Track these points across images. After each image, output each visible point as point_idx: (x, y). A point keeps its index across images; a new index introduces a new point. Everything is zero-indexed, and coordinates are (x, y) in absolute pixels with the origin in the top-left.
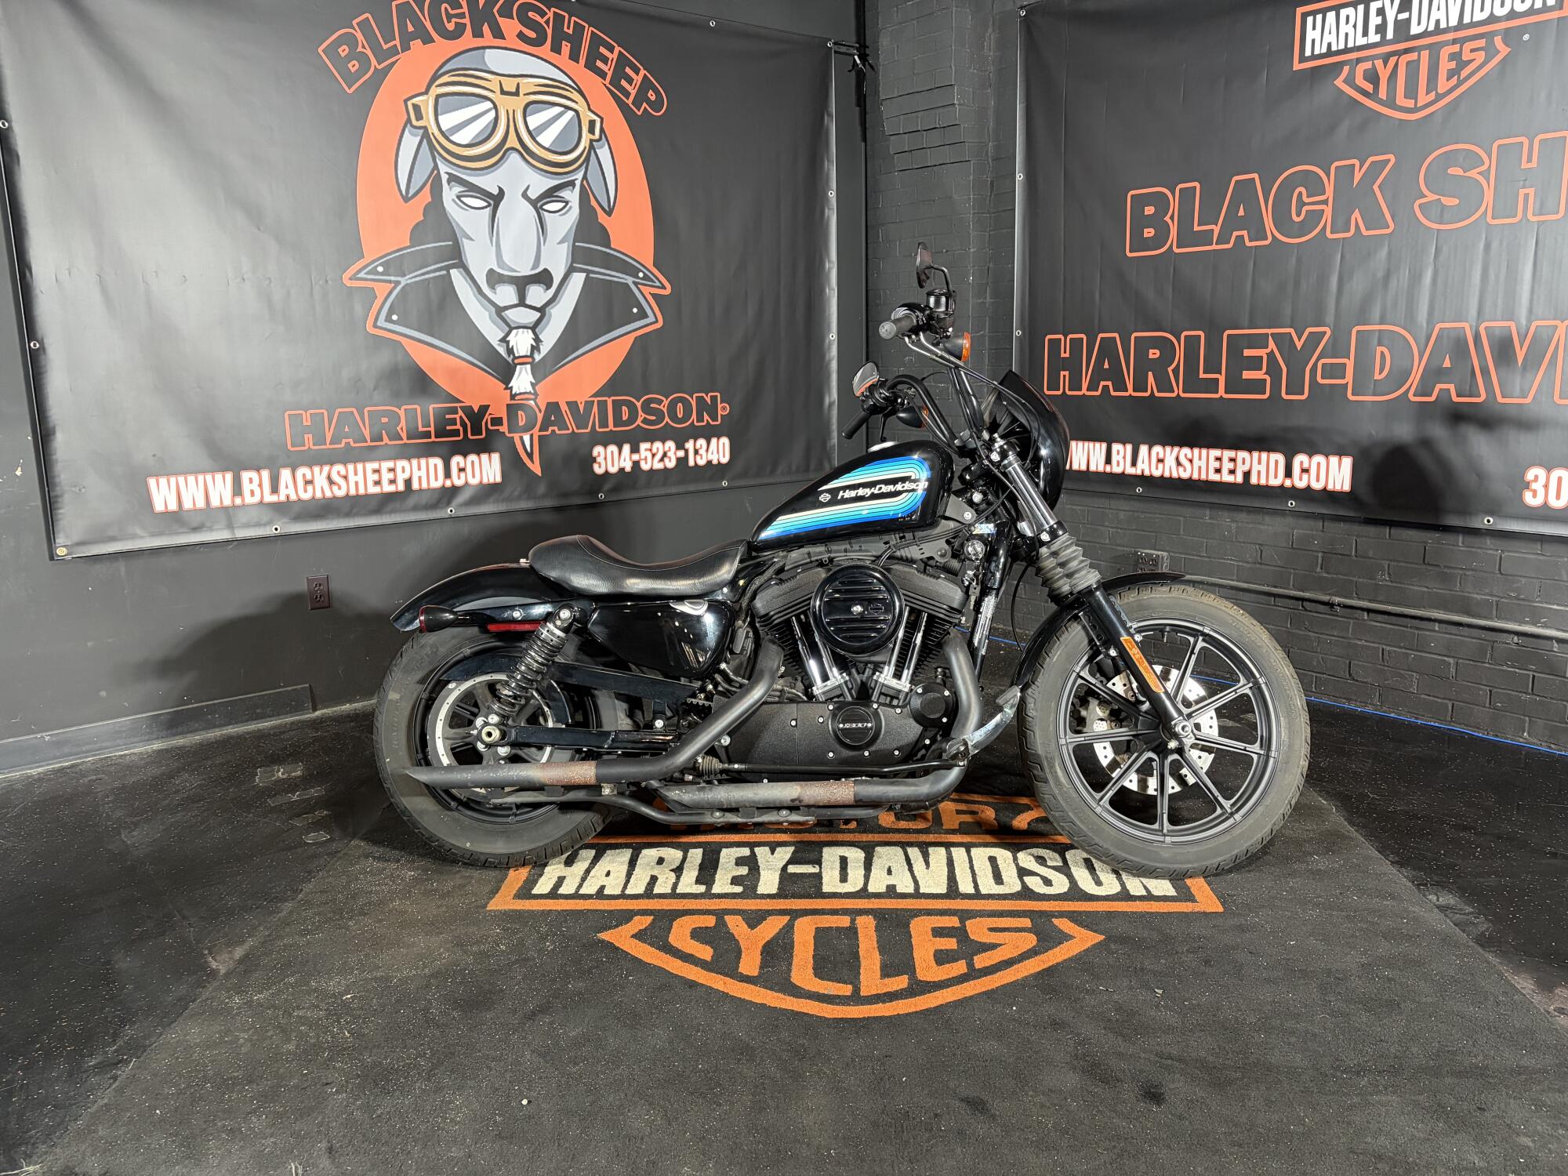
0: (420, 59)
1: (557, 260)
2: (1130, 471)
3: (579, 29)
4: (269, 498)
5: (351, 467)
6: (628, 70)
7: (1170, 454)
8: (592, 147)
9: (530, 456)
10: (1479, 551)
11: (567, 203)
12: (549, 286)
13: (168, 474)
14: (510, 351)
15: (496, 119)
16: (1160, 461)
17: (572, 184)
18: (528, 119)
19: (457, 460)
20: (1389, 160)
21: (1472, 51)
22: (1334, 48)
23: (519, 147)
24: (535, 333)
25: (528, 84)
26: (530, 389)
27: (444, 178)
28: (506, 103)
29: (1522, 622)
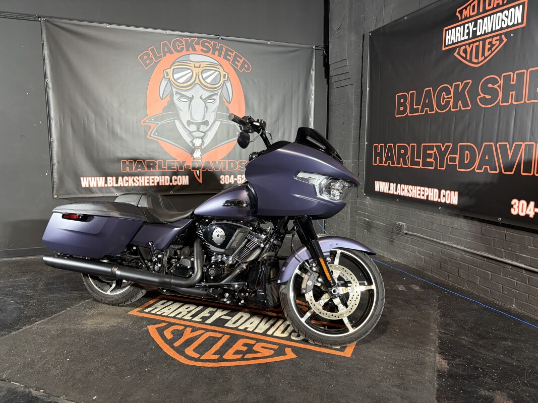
0: (169, 58)
1: (211, 118)
2: (395, 193)
3: (222, 47)
4: (115, 185)
5: (140, 177)
6: (238, 58)
7: (406, 187)
8: (224, 82)
9: (199, 177)
10: (499, 231)
11: (215, 100)
12: (207, 125)
13: (86, 177)
14: (193, 145)
15: (192, 75)
16: (403, 190)
17: (217, 94)
18: (203, 75)
19: (174, 177)
20: (470, 82)
21: (495, 41)
22: (454, 42)
23: (199, 83)
24: (202, 140)
25: (203, 64)
26: (200, 156)
27: (174, 93)
28: (195, 70)
29: (512, 260)
